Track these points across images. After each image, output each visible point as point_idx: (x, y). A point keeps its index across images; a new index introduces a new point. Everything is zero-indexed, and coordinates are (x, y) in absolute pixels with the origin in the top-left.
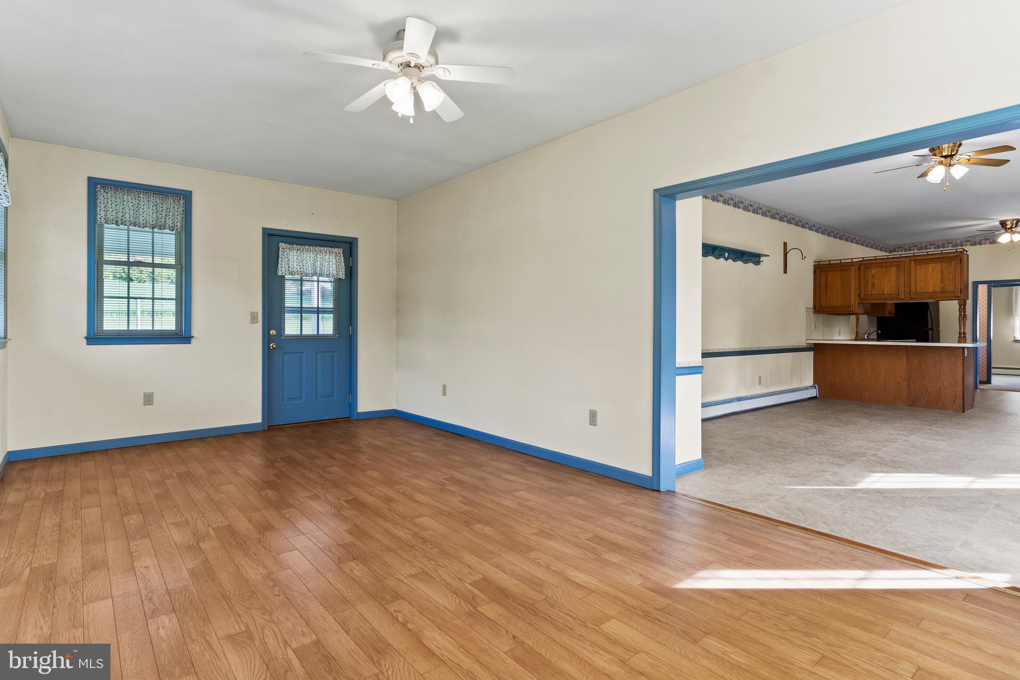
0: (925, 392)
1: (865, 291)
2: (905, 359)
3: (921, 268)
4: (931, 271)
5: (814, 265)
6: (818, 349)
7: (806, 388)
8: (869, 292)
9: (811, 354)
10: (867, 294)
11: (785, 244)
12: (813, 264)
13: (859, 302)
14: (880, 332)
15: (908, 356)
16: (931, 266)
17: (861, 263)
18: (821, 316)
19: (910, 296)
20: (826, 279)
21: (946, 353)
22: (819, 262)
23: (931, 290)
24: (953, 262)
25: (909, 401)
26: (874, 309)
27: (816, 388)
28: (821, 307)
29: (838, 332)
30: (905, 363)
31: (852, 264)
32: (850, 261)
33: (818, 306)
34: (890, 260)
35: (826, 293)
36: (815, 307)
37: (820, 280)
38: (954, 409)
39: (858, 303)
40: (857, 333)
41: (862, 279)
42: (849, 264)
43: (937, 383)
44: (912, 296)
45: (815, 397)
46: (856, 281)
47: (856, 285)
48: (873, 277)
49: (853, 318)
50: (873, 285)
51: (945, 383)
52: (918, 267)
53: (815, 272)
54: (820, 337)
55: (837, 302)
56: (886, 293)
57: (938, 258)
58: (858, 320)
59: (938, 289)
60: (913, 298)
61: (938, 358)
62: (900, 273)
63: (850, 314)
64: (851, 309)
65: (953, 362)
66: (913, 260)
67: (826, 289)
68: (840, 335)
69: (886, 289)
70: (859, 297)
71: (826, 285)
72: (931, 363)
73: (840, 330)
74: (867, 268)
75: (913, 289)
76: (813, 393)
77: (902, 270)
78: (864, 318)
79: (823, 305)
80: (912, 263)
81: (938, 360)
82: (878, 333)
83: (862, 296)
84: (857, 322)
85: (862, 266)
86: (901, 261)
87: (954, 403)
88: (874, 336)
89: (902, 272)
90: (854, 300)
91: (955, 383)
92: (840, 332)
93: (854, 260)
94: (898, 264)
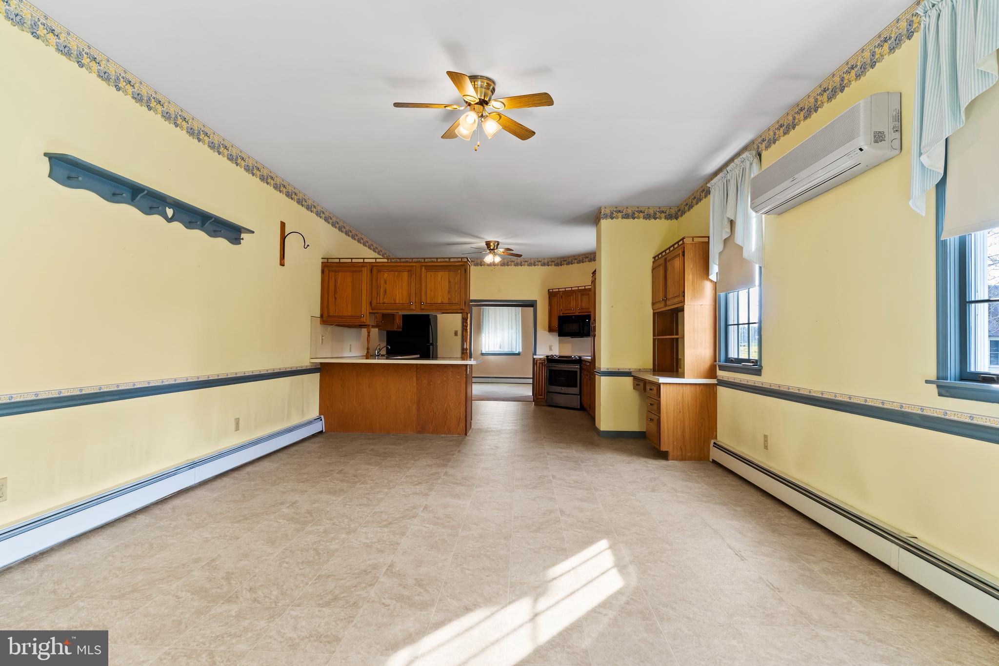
0: (433, 415)
1: (377, 298)
2: (415, 379)
3: (431, 276)
4: (440, 279)
5: (322, 263)
6: (324, 370)
7: (310, 423)
8: (381, 299)
9: (317, 376)
10: (378, 302)
11: (283, 225)
12: (321, 261)
13: (371, 311)
14: (390, 348)
15: (418, 376)
16: (440, 274)
17: (374, 264)
18: (330, 328)
19: (421, 307)
20: (336, 281)
21: (452, 372)
22: (328, 259)
23: (440, 301)
24: (459, 271)
25: (418, 427)
26: (384, 320)
27: (321, 420)
28: (329, 316)
29: (349, 346)
30: (415, 384)
31: (364, 264)
32: (362, 261)
33: (326, 314)
34: (402, 264)
35: (335, 298)
36: (322, 316)
37: (328, 281)
38: (458, 432)
39: (370, 313)
40: (368, 349)
41: (374, 283)
42: (361, 264)
43: (443, 404)
44: (423, 307)
45: (321, 432)
46: (368, 286)
47: (368, 291)
48: (386, 282)
49: (364, 331)
50: (385, 291)
51: (450, 404)
52: (429, 274)
53: (323, 272)
54: (327, 356)
55: (347, 310)
56: (397, 302)
57: (446, 266)
58: (369, 333)
59: (446, 301)
60: (423, 309)
61: (445, 377)
62: (412, 280)
63: (361, 326)
64: (362, 319)
65: (458, 380)
66: (424, 266)
67: (335, 294)
68: (350, 351)
69: (397, 298)
70: (371, 305)
71: (335, 287)
72: (439, 382)
73: (351, 345)
74: (379, 271)
75: (423, 299)
76: (319, 427)
77: (414, 276)
78: (375, 331)
79: (331, 314)
80: (423, 268)
81: (445, 379)
82: (387, 348)
83: (374, 304)
84: (369, 336)
85: (375, 267)
86: (413, 266)
87: (459, 425)
88: (384, 352)
89: (413, 279)
90: (365, 309)
91: (459, 404)
92: (350, 348)
93: (366, 261)
94: (409, 268)
